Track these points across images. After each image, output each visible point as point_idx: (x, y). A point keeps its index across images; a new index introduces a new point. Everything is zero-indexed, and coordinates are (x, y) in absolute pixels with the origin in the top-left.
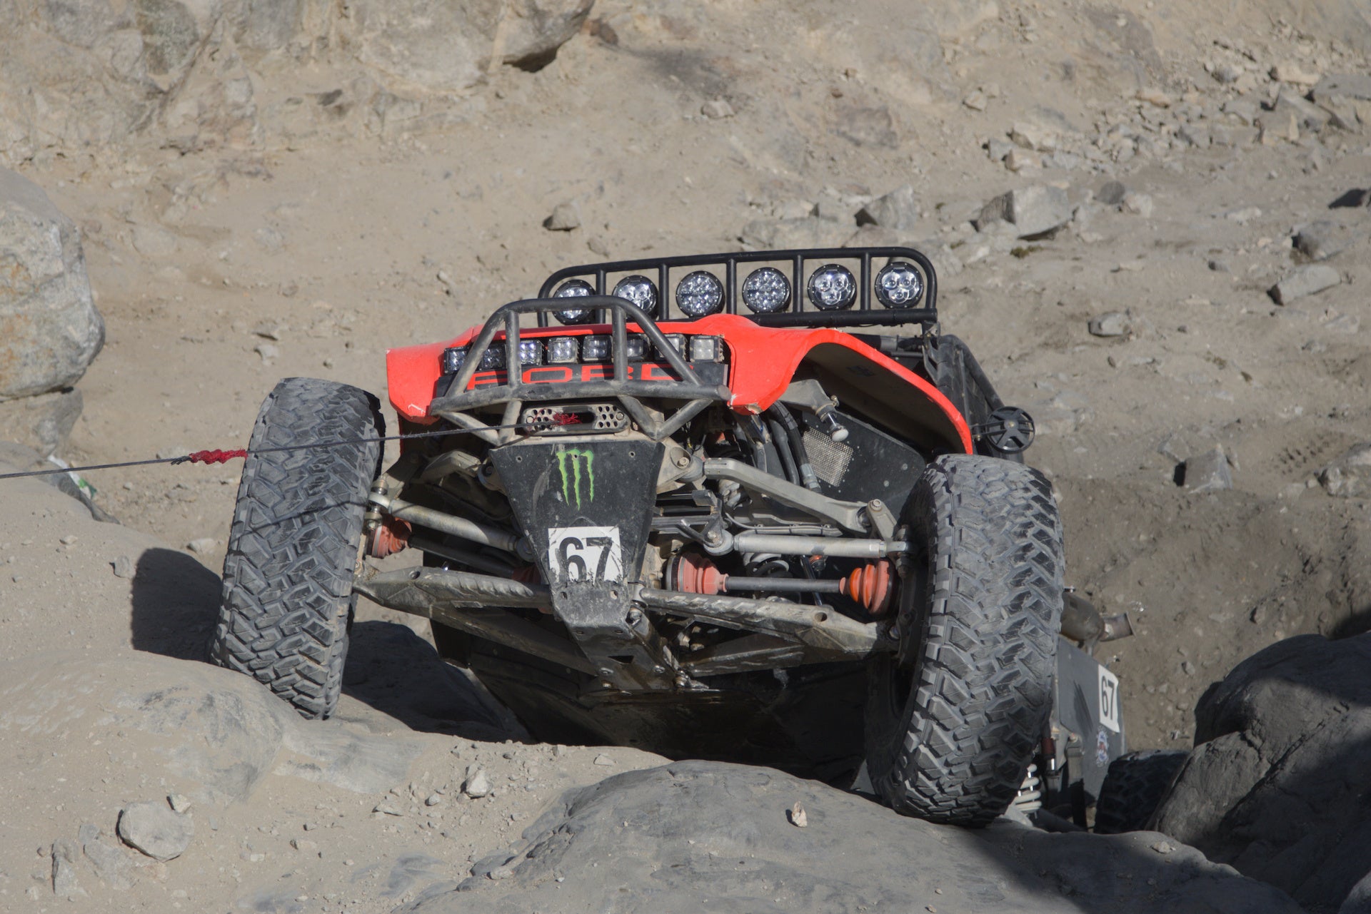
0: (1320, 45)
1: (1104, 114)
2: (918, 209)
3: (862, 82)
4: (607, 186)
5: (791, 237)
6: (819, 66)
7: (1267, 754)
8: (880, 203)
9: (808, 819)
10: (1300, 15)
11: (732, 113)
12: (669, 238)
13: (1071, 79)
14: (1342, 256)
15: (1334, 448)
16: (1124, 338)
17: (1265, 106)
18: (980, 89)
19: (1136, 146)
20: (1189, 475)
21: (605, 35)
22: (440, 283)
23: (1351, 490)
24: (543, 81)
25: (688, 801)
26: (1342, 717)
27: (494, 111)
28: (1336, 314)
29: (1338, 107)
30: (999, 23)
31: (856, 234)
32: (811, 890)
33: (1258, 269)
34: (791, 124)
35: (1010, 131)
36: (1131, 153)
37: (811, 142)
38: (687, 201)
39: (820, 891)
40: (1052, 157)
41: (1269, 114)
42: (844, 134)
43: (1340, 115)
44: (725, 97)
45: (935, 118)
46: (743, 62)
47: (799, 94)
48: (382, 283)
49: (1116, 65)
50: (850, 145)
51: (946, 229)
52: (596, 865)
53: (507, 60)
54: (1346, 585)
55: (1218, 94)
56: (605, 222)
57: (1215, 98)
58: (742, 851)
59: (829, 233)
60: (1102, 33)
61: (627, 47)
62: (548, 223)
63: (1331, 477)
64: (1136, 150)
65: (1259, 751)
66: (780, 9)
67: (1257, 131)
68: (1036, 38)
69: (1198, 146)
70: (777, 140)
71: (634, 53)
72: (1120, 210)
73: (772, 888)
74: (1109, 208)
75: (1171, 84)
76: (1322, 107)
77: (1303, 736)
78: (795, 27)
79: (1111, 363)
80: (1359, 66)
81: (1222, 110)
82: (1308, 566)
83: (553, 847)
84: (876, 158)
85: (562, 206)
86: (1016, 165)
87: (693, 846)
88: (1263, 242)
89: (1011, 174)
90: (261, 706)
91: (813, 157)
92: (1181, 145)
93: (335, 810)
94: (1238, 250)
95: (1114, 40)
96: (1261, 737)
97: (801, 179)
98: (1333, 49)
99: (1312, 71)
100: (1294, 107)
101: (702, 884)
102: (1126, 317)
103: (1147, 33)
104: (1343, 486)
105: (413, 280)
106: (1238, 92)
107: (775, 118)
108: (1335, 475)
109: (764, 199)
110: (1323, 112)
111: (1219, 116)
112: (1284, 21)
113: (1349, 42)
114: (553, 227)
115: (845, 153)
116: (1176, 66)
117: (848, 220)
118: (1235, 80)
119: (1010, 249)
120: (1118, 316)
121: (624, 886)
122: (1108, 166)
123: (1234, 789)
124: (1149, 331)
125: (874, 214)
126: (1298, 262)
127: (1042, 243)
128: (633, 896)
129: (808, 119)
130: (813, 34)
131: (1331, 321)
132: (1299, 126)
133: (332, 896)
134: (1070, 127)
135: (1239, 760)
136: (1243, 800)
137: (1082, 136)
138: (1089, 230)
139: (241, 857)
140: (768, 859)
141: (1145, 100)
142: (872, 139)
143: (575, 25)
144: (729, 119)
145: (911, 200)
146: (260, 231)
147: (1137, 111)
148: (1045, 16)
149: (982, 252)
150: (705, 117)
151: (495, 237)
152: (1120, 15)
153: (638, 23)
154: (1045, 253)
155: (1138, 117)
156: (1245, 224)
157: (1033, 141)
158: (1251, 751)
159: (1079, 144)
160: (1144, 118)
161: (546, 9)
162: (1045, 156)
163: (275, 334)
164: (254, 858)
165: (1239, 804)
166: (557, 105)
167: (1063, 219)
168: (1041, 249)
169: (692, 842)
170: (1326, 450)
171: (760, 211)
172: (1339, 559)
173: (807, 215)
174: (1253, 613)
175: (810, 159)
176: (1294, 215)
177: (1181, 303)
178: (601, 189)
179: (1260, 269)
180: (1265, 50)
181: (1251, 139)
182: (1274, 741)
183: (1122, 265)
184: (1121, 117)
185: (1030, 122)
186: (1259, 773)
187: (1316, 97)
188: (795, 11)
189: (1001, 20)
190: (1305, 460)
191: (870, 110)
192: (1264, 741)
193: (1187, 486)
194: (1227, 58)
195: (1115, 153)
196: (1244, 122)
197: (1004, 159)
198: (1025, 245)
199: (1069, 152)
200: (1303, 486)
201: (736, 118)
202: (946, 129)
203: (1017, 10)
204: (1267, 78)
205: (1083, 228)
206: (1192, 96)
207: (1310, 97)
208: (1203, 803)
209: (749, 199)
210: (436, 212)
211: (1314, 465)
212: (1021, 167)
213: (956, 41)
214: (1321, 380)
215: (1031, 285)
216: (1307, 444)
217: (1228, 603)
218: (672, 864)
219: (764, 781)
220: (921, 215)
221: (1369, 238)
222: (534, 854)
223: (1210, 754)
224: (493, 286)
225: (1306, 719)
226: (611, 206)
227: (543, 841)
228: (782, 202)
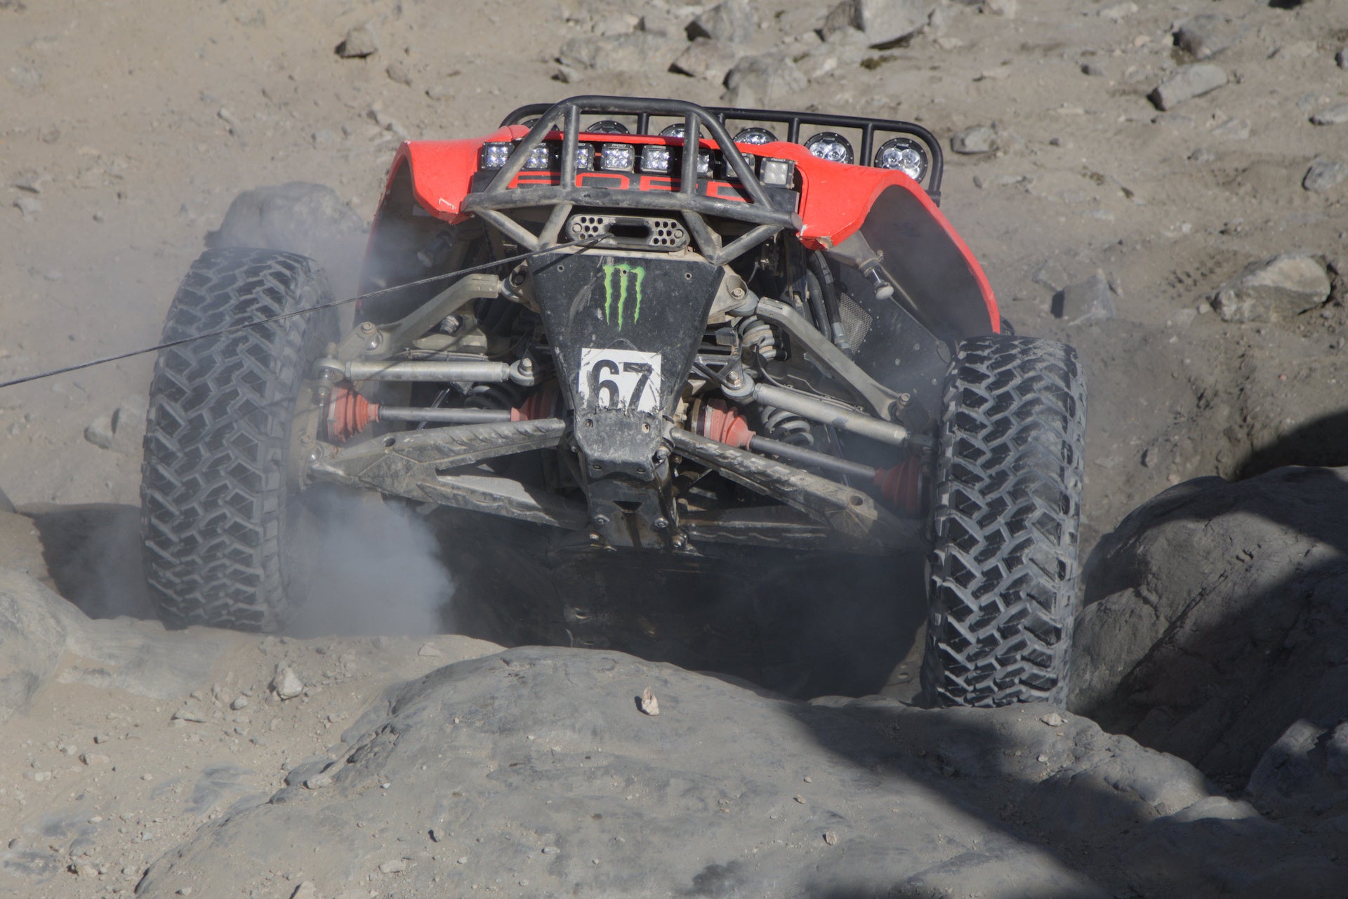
2: (755, 19)
4: (405, 6)
5: (614, 56)
7: (1165, 611)
8: (712, 13)
9: (660, 706)
12: (478, 61)
14: (1229, 53)
15: (1226, 268)
16: (990, 154)
20: (1068, 306)
22: (221, 121)
23: (1247, 314)
25: (525, 691)
26: (1245, 566)
28: (1224, 118)
31: (688, 49)
32: (666, 784)
33: (1137, 72)
38: (496, 19)
39: (677, 785)
48: (155, 124)
51: (788, 40)
52: (425, 768)
54: (1245, 420)
56: (405, 47)
58: (588, 745)
59: (657, 49)
62: (340, 49)
63: (1224, 301)
65: (1156, 608)
72: (981, 11)
73: (623, 784)
74: (969, 10)
77: (1204, 589)
79: (977, 183)
82: (1203, 400)
83: (376, 749)
85: (356, 29)
87: (533, 741)
88: (1140, 41)
90: (40, 606)
93: (129, 719)
94: (1112, 51)
96: (1157, 593)
101: (544, 784)
102: (992, 131)
104: (1239, 310)
105: (191, 119)
108: (1229, 298)
109: (583, 14)
114: (346, 54)
117: (677, 34)
119: (859, 60)
120: (983, 130)
121: (457, 790)
123: (1130, 651)
124: (1017, 147)
125: (707, 26)
126: (1180, 62)
127: (896, 52)
128: (468, 800)
131: (1218, 127)
133: (130, 815)
135: (1134, 619)
136: (1139, 663)
138: (947, 35)
139: (25, 776)
140: (617, 753)
145: (748, 9)
146: (13, 70)
149: (830, 64)
151: (282, 68)
154: (899, 62)
156: (1120, 21)
158: (1147, 610)
163: (37, 186)
164: (39, 777)
165: (1135, 668)
167: (917, 25)
168: (895, 58)
169: (531, 737)
170: (1218, 270)
171: (578, 28)
172: (1236, 391)
173: (631, 30)
174: (1144, 455)
176: (1174, 9)
177: (1052, 112)
178: (399, 9)
179: (1139, 71)
182: (1171, 596)
183: (986, 73)
186: (1157, 632)
190: (1195, 283)
192: (1160, 598)
193: (1066, 318)
198: (876, 54)
200: (1196, 312)
205: (940, 34)
208: (1096, 668)
209: (566, 14)
210: (214, 42)
211: (1206, 288)
214: (1210, 193)
215: (885, 100)
216: (1196, 265)
217: (1115, 446)
218: (510, 763)
219: (609, 667)
220: (759, 26)
221: (1259, 31)
222: (355, 758)
223: (1102, 614)
224: (281, 124)
225: (1206, 571)
226: (411, 27)
227: (364, 743)
228: (603, 16)
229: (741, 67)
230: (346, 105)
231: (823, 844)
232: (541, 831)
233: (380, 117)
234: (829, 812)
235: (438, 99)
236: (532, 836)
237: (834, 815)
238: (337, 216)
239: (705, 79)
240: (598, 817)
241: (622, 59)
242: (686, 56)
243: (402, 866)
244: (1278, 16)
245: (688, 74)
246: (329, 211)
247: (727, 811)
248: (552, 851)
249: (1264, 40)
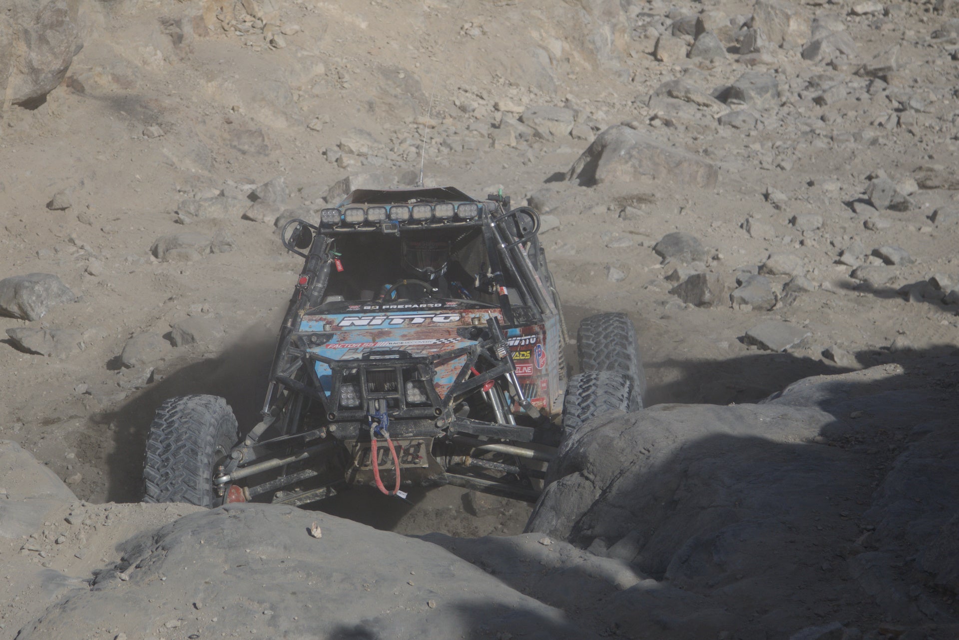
0: (523, 89)
1: (396, 133)
2: (287, 191)
3: (243, 114)
4: (86, 182)
5: (210, 209)
6: (216, 104)
7: (599, 484)
8: (263, 188)
9: (322, 533)
10: (509, 71)
11: (163, 134)
12: (130, 213)
13: (373, 111)
14: (560, 210)
17: (494, 126)
18: (317, 118)
19: (418, 151)
21: (76, 87)
24: (39, 116)
25: (241, 525)
26: (646, 456)
27: (8, 135)
28: (561, 244)
29: (539, 126)
30: (326, 77)
31: (253, 205)
32: (331, 576)
34: (200, 141)
35: (339, 144)
36: (416, 155)
37: (214, 152)
38: (139, 190)
39: (337, 576)
40: (367, 158)
41: (497, 130)
42: (235, 147)
43: (541, 130)
44: (157, 124)
45: (291, 137)
46: (167, 102)
47: (204, 122)
49: (400, 102)
50: (239, 154)
51: (307, 203)
52: (186, 568)
53: (15, 102)
55: (464, 119)
56: (87, 205)
57: (462, 122)
58: (282, 555)
59: (234, 206)
60: (390, 82)
61: (91, 94)
62: (50, 205)
64: (418, 154)
65: (593, 483)
66: (187, 69)
67: (491, 141)
68: (350, 86)
69: (455, 151)
70: (194, 150)
71: (95, 97)
73: (305, 576)
75: (435, 114)
76: (528, 125)
77: (622, 470)
78: (198, 80)
80: (546, 102)
81: (468, 128)
83: (154, 560)
84: (256, 162)
85: (58, 193)
86: (345, 164)
87: (249, 553)
89: (342, 170)
91: (216, 161)
92: (445, 150)
95: (397, 87)
96: (593, 474)
97: (210, 175)
98: (530, 92)
99: (519, 105)
100: (512, 125)
101: (259, 576)
103: (417, 81)
106: (476, 118)
107: (190, 137)
109: (188, 188)
110: (530, 128)
111: (466, 132)
112: (500, 75)
113: (540, 87)
114: (53, 207)
115: (236, 158)
116: (437, 102)
117: (244, 198)
118: (474, 111)
121: (207, 580)
122: (403, 164)
123: (579, 507)
125: (261, 195)
128: (214, 586)
129: (211, 137)
130: (210, 84)
131: (559, 248)
132: (516, 138)
134: (376, 141)
135: (580, 490)
136: (585, 514)
137: (384, 146)
140: (299, 559)
141: (420, 124)
142: (253, 150)
143: (59, 78)
144: (161, 137)
145: (283, 186)
147: (415, 130)
148: (354, 73)
150: (146, 137)
151: (15, 215)
152: (400, 71)
153: (97, 79)
155: (416, 135)
157: (354, 149)
158: (588, 483)
159: (382, 151)
160: (421, 135)
161: (40, 68)
162: (362, 158)
165: (582, 517)
166: (49, 131)
169: (248, 551)
171: (186, 195)
173: (217, 196)
175: (214, 162)
176: (524, 188)
178: (83, 183)
180: (490, 92)
181: (487, 146)
182: (602, 475)
184: (406, 134)
185: (350, 138)
186: (595, 496)
187: (524, 119)
188: (196, 70)
189: (326, 75)
191: (251, 131)
192: (596, 476)
194: (467, 97)
195: (405, 156)
196: (482, 136)
197: (336, 161)
199: (376, 156)
201: (165, 137)
202: (298, 143)
203: (336, 69)
204: (493, 109)
206: (449, 121)
207: (521, 120)
208: (559, 518)
209: (178, 188)
212: (348, 165)
213: (299, 89)
218: (237, 565)
219: (288, 512)
220: (290, 196)
221: (575, 198)
222: (141, 565)
223: (561, 487)
224: (18, 246)
225: (622, 460)
226: (90, 194)
227: (145, 557)
228: (200, 189)
229: (285, 215)
230: (55, 235)
231: (427, 607)
232: (260, 602)
233: (76, 242)
234: (428, 590)
235: (109, 233)
236: (256, 605)
237: (431, 592)
238: (60, 293)
239: (264, 222)
240: (294, 593)
241: (214, 211)
242: (251, 209)
243: (179, 623)
244: (585, 191)
245: (252, 220)
246: (55, 289)
247: (369, 590)
248: (269, 613)
249: (578, 203)
